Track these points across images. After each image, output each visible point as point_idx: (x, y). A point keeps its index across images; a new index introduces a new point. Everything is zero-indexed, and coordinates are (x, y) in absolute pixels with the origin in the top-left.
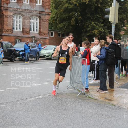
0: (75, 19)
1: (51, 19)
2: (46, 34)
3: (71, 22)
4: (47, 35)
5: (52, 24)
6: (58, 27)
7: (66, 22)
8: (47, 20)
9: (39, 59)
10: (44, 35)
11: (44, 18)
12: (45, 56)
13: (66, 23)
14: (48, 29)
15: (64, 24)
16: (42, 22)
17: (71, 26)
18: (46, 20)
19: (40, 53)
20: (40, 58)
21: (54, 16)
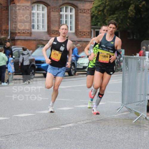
0: (134, 6)
1: (96, 10)
2: (86, 34)
3: (129, 11)
4: (89, 35)
5: (97, 18)
6: (106, 21)
7: (121, 12)
8: (89, 10)
9: (75, 73)
10: (84, 35)
11: (83, 8)
12: (85, 68)
13: (120, 14)
14: (89, 25)
15: (117, 15)
16: (80, 14)
17: (130, 18)
18: (87, 11)
19: (77, 63)
20: (77, 73)
21: (100, 3)
